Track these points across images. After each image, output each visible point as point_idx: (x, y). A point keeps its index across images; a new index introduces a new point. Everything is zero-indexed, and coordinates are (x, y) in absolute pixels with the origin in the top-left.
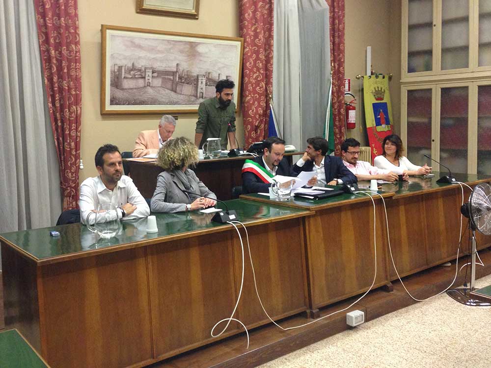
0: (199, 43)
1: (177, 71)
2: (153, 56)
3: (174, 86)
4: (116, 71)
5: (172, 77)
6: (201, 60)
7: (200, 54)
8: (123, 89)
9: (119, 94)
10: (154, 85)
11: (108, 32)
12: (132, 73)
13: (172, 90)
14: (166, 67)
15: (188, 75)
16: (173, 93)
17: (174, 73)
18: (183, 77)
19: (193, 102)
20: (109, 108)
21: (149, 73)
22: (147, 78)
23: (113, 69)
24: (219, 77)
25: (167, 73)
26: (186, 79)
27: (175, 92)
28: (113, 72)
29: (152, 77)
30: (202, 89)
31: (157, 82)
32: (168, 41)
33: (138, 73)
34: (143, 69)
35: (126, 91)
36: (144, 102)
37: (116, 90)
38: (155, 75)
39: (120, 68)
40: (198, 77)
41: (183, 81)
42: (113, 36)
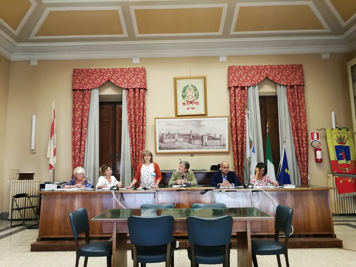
0: (202, 121)
1: (191, 134)
2: (178, 128)
3: (190, 141)
4: (161, 135)
5: (188, 137)
6: (204, 128)
7: (203, 125)
8: (164, 143)
9: (163, 145)
10: (179, 141)
11: (157, 120)
12: (168, 136)
13: (189, 143)
14: (185, 133)
15: (197, 135)
16: (189, 144)
17: (189, 135)
19: (201, 148)
20: (158, 151)
21: (177, 136)
22: (176, 138)
24: (215, 135)
25: (186, 135)
26: (196, 137)
27: (191, 143)
28: (159, 136)
29: (178, 137)
30: (206, 141)
31: (181, 139)
32: (186, 121)
33: (171, 136)
34: (174, 134)
35: (166, 144)
36: (175, 148)
37: (161, 143)
38: (180, 136)
39: (163, 134)
40: (203, 136)
41: (195, 138)
42: (159, 122)
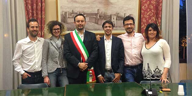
1: (98, 13)
2: (83, 6)
3: (97, 21)
4: (64, 14)
5: (95, 17)
6: (113, 7)
7: (112, 3)
8: (67, 23)
12: (72, 15)
13: (96, 23)
14: (91, 11)
15: (105, 15)
16: (96, 25)
17: (96, 14)
18: (102, 16)
23: (62, 13)
24: (125, 15)
25: (92, 14)
26: (104, 17)
27: (98, 24)
28: (62, 15)
30: (114, 22)
31: (87, 19)
35: (69, 24)
39: (66, 13)
40: (111, 16)
41: (102, 18)
